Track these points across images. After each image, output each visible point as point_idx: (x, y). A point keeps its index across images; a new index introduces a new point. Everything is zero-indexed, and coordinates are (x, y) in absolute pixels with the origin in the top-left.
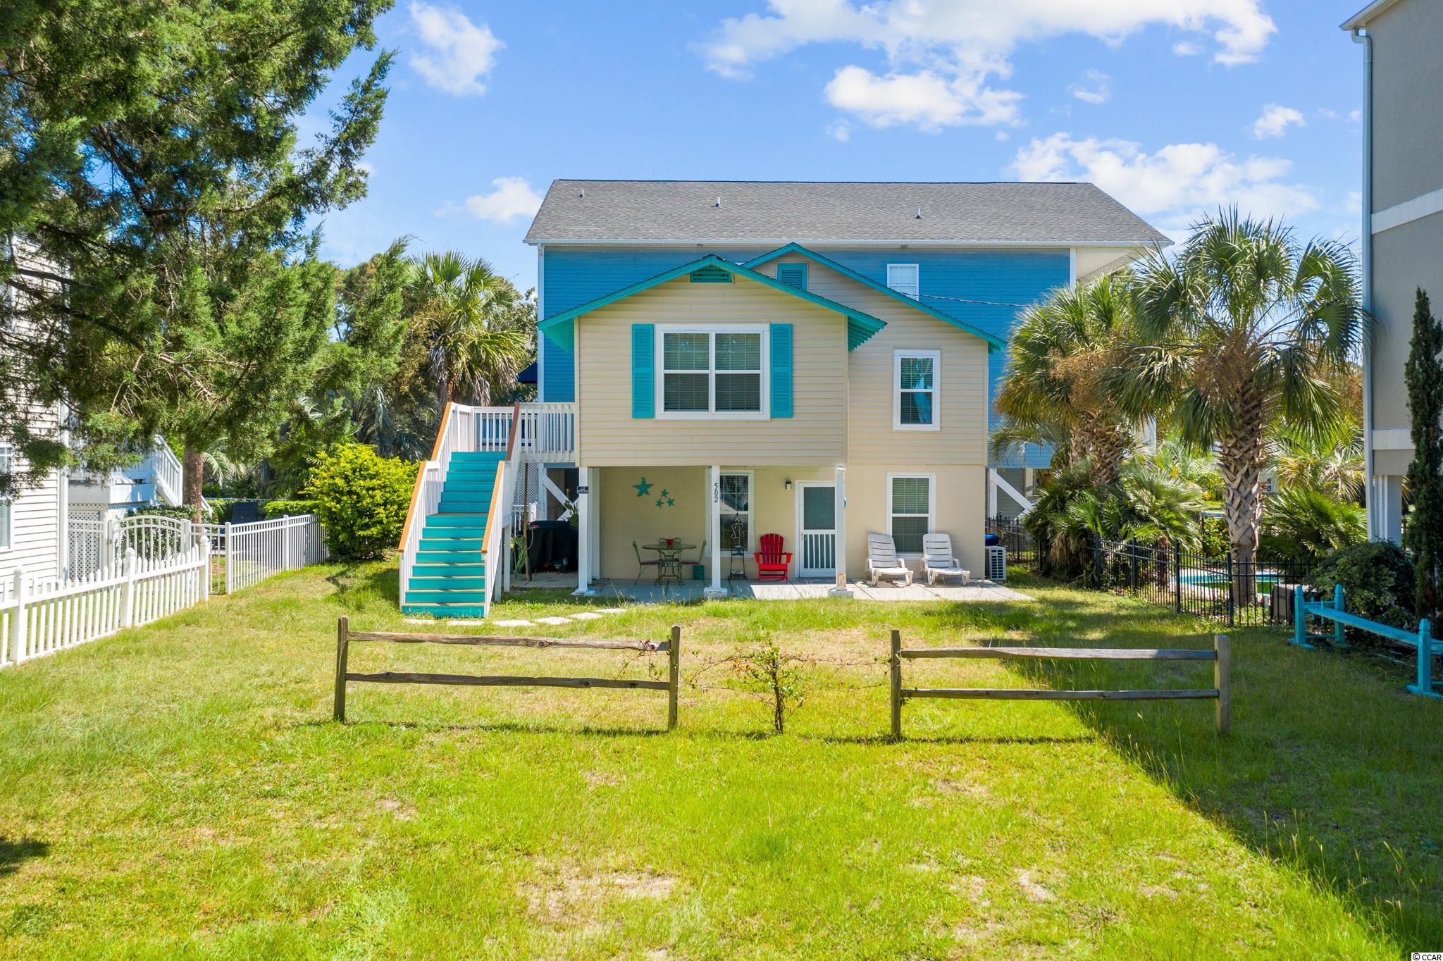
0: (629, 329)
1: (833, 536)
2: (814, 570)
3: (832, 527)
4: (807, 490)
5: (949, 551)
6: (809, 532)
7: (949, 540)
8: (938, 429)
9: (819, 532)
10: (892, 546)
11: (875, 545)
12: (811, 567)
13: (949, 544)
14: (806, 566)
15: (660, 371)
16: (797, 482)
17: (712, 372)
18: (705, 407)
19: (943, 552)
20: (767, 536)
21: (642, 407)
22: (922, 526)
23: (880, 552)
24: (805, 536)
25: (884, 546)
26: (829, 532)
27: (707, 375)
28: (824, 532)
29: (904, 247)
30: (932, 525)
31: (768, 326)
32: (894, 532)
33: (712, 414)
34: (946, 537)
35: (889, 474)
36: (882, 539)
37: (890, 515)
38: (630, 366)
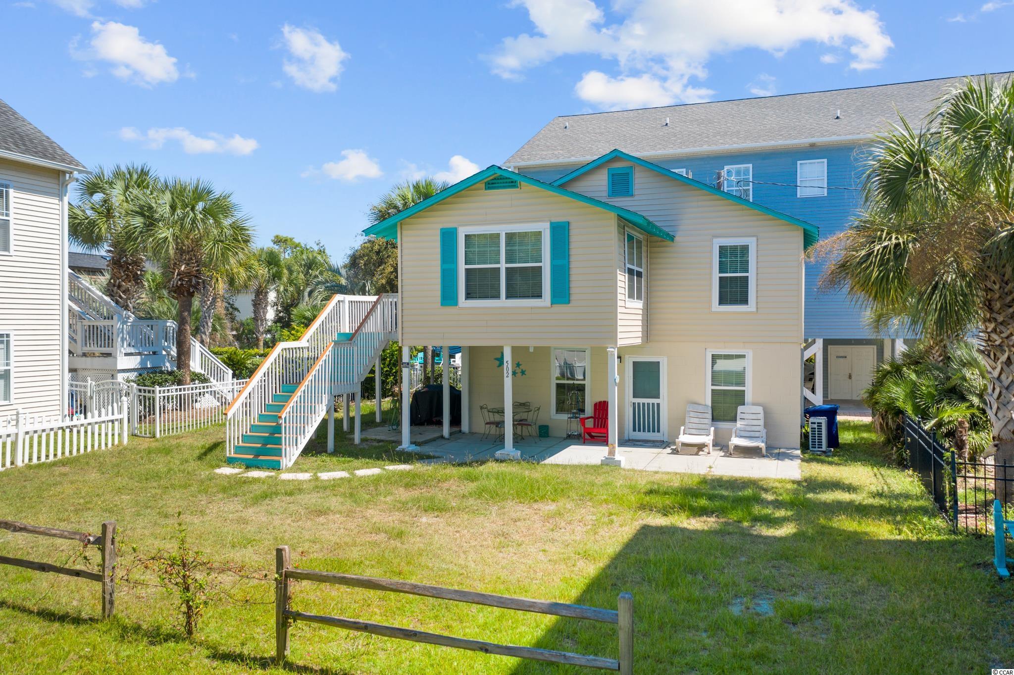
0: (438, 233)
1: (658, 405)
2: (641, 433)
3: (658, 397)
4: (635, 364)
5: (761, 422)
6: (637, 400)
7: (762, 412)
8: (754, 310)
9: (646, 401)
10: (709, 416)
11: (692, 414)
12: (639, 431)
13: (761, 416)
14: (634, 430)
15: (462, 267)
16: (627, 356)
17: (503, 266)
18: (497, 296)
19: (755, 422)
20: (600, 402)
21: (448, 297)
22: (739, 398)
23: (696, 420)
24: (634, 404)
25: (701, 415)
26: (655, 401)
27: (499, 269)
28: (651, 401)
29: (812, 145)
30: (748, 398)
31: (548, 225)
32: (713, 402)
33: (503, 302)
34: (760, 409)
35: (708, 350)
36: (701, 409)
37: (709, 388)
38: (439, 262)
